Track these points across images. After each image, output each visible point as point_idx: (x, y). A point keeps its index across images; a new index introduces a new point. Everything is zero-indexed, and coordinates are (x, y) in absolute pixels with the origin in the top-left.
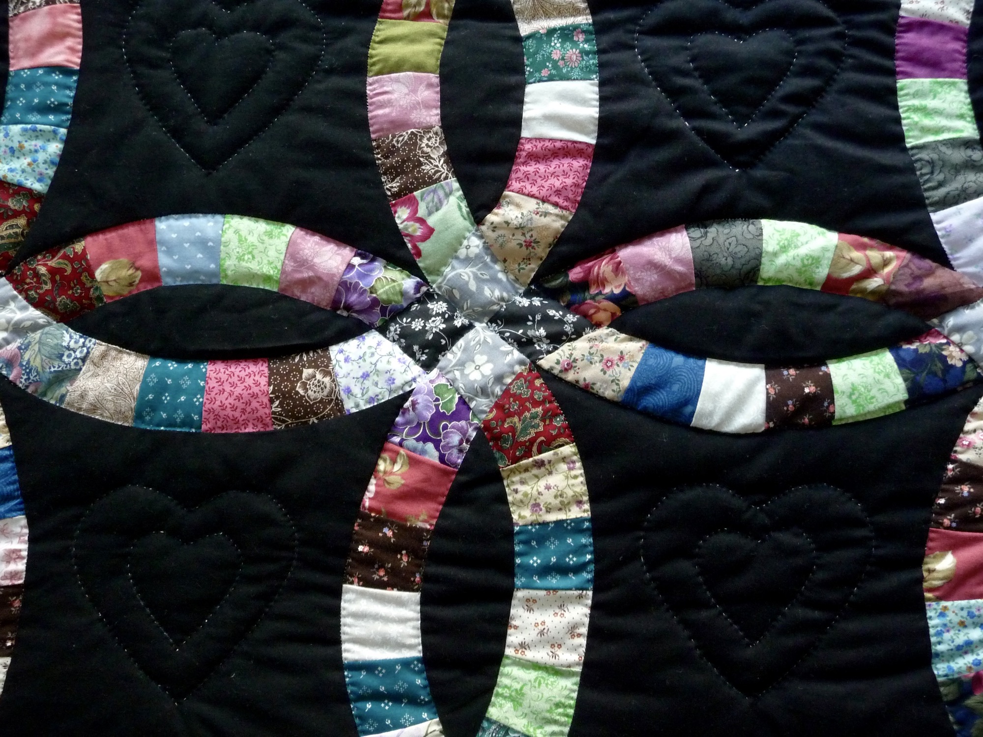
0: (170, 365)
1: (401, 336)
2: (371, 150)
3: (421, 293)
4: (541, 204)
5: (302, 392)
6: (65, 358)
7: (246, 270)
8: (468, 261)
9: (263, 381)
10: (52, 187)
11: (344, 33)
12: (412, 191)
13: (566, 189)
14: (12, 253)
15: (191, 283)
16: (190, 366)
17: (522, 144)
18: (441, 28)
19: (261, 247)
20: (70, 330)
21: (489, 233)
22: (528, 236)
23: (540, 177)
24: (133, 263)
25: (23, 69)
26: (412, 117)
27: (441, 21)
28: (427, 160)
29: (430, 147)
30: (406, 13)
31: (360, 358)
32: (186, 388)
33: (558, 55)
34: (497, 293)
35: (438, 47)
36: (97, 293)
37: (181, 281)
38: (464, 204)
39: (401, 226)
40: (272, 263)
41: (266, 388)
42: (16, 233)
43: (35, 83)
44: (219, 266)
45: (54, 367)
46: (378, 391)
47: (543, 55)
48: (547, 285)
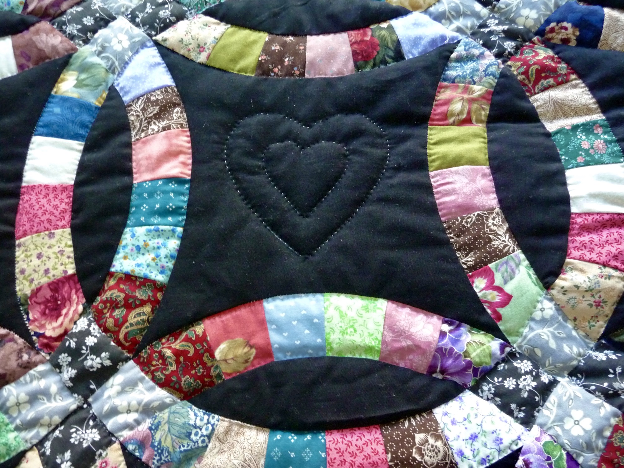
0: (290, 437)
1: (496, 395)
2: (444, 230)
3: (506, 353)
4: (603, 268)
5: (418, 458)
6: (193, 436)
7: (350, 342)
8: (544, 322)
9: (380, 449)
10: (172, 278)
11: (404, 139)
12: (486, 264)
13: (622, 254)
14: (139, 338)
15: (300, 357)
16: (309, 437)
17: (573, 218)
18: (481, 130)
19: (360, 321)
20: (193, 407)
21: (561, 297)
22: (597, 297)
23: (596, 245)
24: (248, 342)
25: (145, 181)
26: (476, 202)
27: (480, 125)
28: (495, 236)
29: (496, 225)
30: (451, 120)
31: (465, 420)
32: (309, 461)
33: (587, 145)
34: (575, 350)
35: (483, 145)
36: (217, 372)
37: (291, 356)
38: (532, 272)
39: (479, 295)
40: (372, 335)
41: (383, 456)
42: (143, 320)
43: (155, 192)
44: (324, 340)
45: (184, 446)
46: (488, 452)
47: (574, 146)
48: (617, 339)
